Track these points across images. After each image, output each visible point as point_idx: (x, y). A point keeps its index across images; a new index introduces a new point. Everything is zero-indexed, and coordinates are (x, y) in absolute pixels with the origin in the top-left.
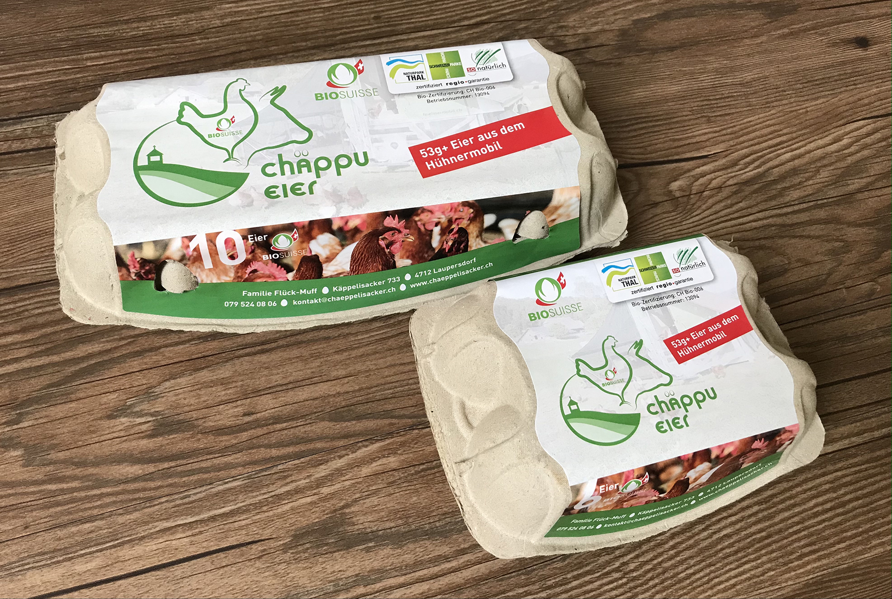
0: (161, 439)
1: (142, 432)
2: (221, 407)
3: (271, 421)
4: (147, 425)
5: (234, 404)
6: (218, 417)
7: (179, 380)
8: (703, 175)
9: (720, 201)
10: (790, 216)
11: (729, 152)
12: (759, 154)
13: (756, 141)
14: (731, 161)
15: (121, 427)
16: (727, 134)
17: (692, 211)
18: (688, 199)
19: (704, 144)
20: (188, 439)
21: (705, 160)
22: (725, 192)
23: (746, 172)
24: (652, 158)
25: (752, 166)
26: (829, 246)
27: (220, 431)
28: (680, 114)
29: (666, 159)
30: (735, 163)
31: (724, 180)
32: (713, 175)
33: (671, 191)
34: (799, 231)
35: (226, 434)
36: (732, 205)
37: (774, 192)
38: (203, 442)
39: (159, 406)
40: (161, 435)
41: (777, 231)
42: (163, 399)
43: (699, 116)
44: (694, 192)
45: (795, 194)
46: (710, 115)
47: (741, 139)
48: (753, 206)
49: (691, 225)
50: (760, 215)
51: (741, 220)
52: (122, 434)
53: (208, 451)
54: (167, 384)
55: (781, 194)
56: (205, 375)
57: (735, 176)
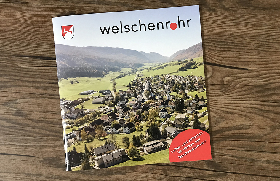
0: (16, 117)
1: (11, 113)
2: (36, 113)
3: (49, 123)
4: (13, 111)
5: (40, 113)
6: (34, 116)
7: (25, 100)
8: (240, 78)
9: (241, 91)
10: (266, 106)
11: (258, 70)
12: (271, 75)
13: (274, 68)
14: (257, 74)
15: (6, 109)
16: (263, 61)
17: (227, 92)
18: (228, 86)
19: (250, 63)
20: (24, 119)
21: (246, 71)
22: (246, 88)
23: (259, 82)
24: (224, 63)
25: (264, 80)
26: (273, 124)
27: (34, 120)
28: (248, 45)
29: (229, 66)
30: (258, 76)
31: (248, 82)
32: (245, 79)
33: (223, 81)
34: (265, 114)
35: (35, 122)
36: (245, 94)
37: (266, 94)
38: (28, 122)
39: (18, 106)
40: (17, 115)
41: (256, 111)
42: (19, 104)
43: (256, 48)
44: (232, 84)
45: (275, 98)
46: (261, 49)
47: (268, 66)
48: (253, 98)
49: (223, 98)
50: (254, 102)
51: (244, 102)
52: (6, 111)
53: (29, 125)
54: (21, 100)
55: (268, 96)
56: (33, 100)
57: (254, 82)
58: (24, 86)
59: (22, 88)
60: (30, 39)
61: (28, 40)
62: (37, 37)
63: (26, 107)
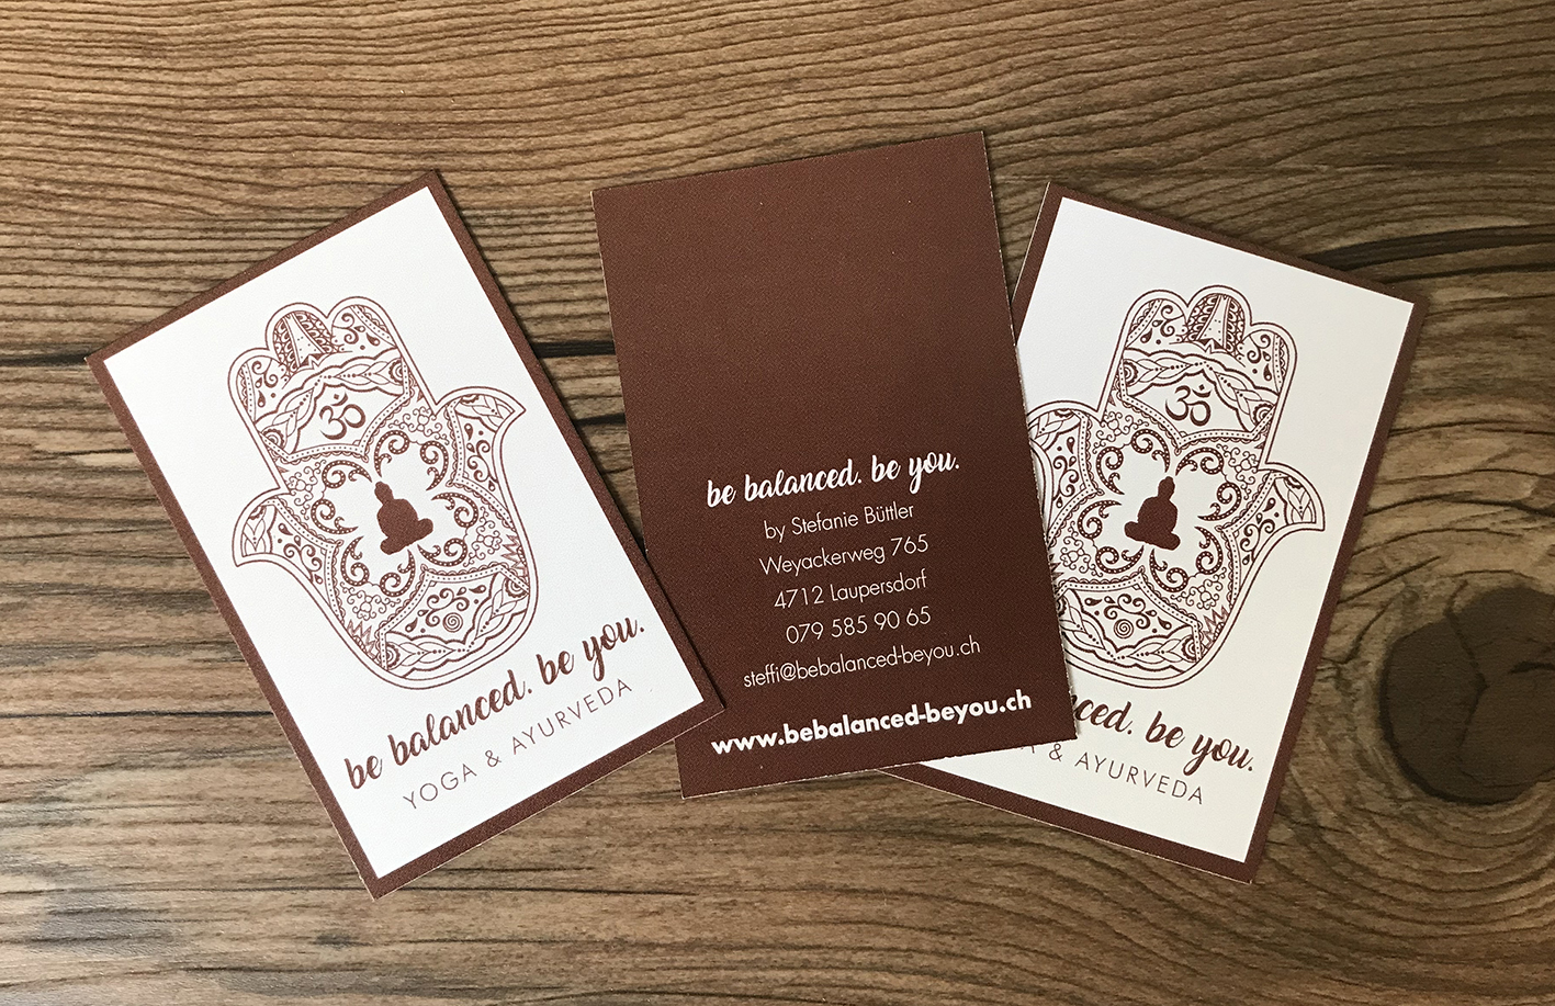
58: (118, 647)
59: (101, 670)
60: (151, 189)
61: (122, 194)
62: (212, 158)
63: (155, 853)
